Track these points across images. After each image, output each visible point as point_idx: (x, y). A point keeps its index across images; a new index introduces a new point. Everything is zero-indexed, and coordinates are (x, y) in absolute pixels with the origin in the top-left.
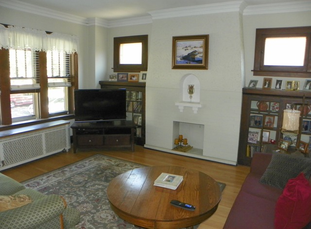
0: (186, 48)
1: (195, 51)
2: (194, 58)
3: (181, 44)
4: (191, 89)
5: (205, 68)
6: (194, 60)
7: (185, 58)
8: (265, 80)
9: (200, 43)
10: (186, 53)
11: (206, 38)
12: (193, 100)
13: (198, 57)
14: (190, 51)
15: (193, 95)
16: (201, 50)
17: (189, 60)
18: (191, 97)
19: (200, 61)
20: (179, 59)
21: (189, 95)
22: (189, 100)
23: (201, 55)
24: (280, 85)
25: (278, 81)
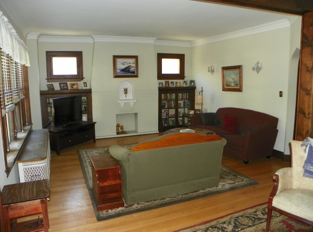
0: (123, 64)
1: (130, 66)
2: (129, 70)
3: (119, 61)
4: (126, 91)
5: (136, 76)
6: (129, 72)
7: (123, 70)
8: (166, 82)
9: (133, 61)
10: (123, 67)
11: (136, 57)
12: (127, 98)
13: (132, 69)
14: (126, 66)
15: (127, 95)
16: (134, 65)
17: (126, 72)
18: (126, 96)
19: (133, 72)
20: (118, 71)
21: (125, 95)
22: (125, 98)
23: (134, 68)
24: (173, 84)
25: (171, 82)
